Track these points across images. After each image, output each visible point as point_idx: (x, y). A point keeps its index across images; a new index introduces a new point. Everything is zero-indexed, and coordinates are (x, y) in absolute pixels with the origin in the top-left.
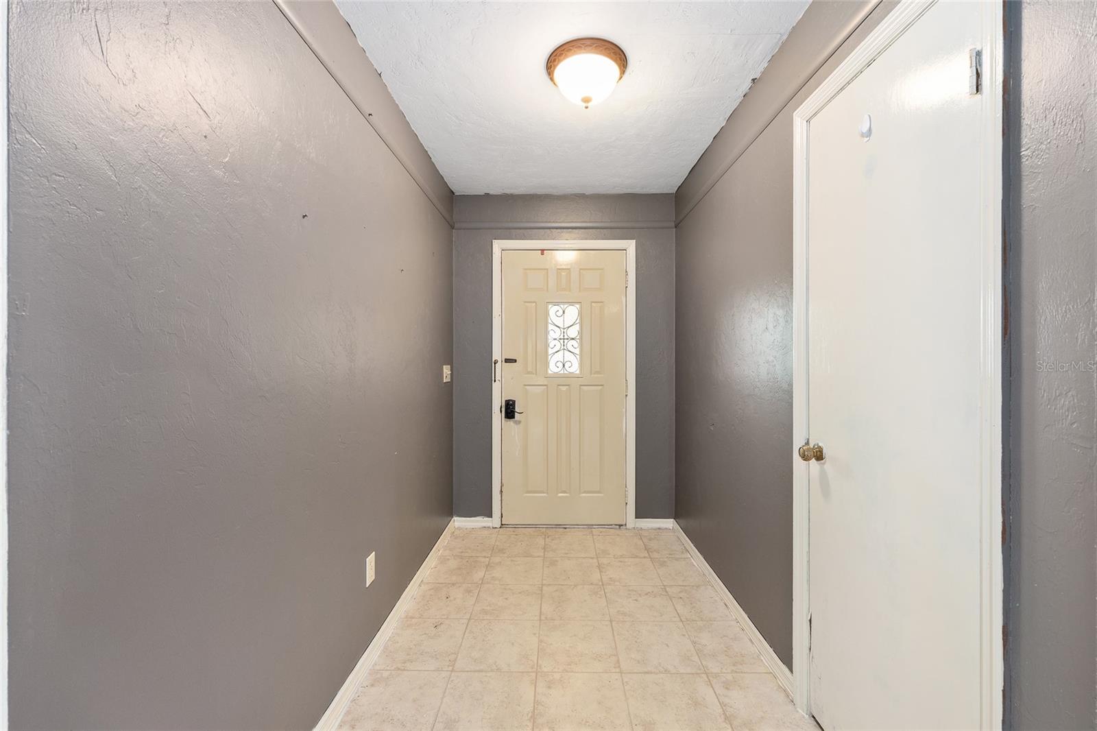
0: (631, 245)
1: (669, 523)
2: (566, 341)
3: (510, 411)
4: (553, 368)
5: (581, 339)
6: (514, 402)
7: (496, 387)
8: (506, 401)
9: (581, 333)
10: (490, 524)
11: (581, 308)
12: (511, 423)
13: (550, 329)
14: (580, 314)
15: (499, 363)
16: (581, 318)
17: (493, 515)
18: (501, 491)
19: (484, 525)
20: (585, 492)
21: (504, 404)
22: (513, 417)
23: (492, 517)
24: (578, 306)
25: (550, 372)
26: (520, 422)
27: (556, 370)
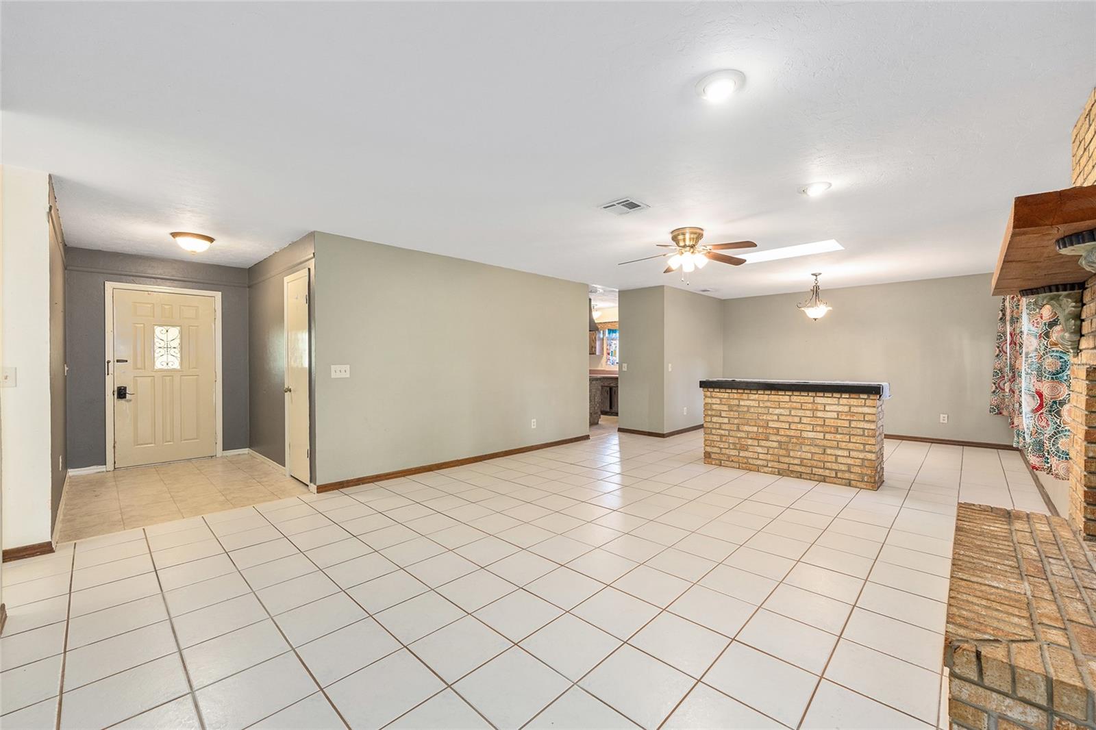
0: (218, 295)
1: (246, 451)
2: (169, 349)
3: (121, 393)
4: (158, 366)
5: (181, 348)
6: (125, 388)
7: (109, 379)
8: (118, 388)
9: (181, 344)
10: (104, 470)
11: (181, 329)
12: (122, 401)
13: (155, 341)
14: (181, 332)
15: (112, 362)
16: (181, 336)
17: (107, 463)
18: (114, 447)
19: (99, 470)
20: (185, 440)
21: (116, 389)
22: (125, 397)
23: (105, 464)
24: (179, 328)
25: (156, 368)
26: (130, 400)
27: (162, 367)
